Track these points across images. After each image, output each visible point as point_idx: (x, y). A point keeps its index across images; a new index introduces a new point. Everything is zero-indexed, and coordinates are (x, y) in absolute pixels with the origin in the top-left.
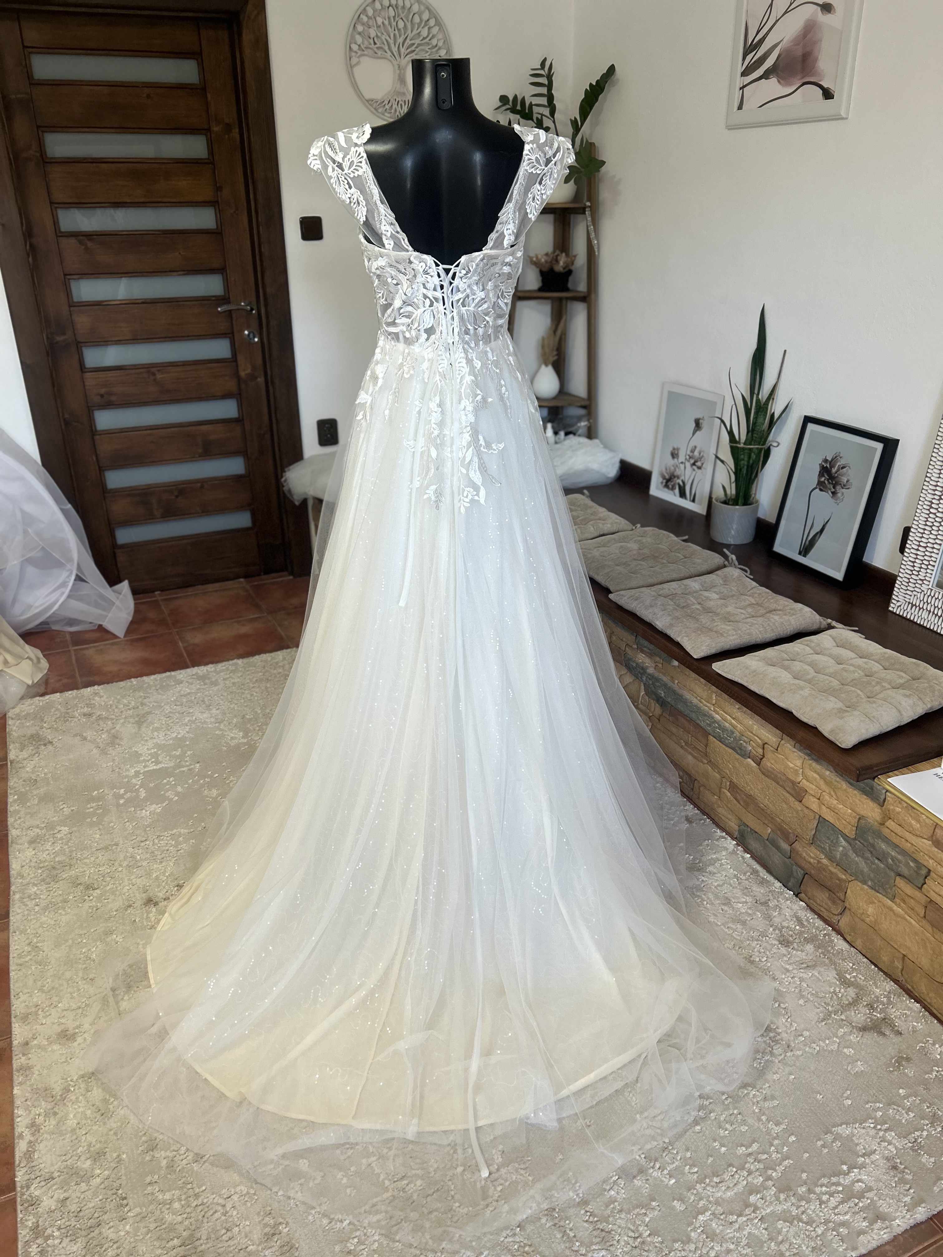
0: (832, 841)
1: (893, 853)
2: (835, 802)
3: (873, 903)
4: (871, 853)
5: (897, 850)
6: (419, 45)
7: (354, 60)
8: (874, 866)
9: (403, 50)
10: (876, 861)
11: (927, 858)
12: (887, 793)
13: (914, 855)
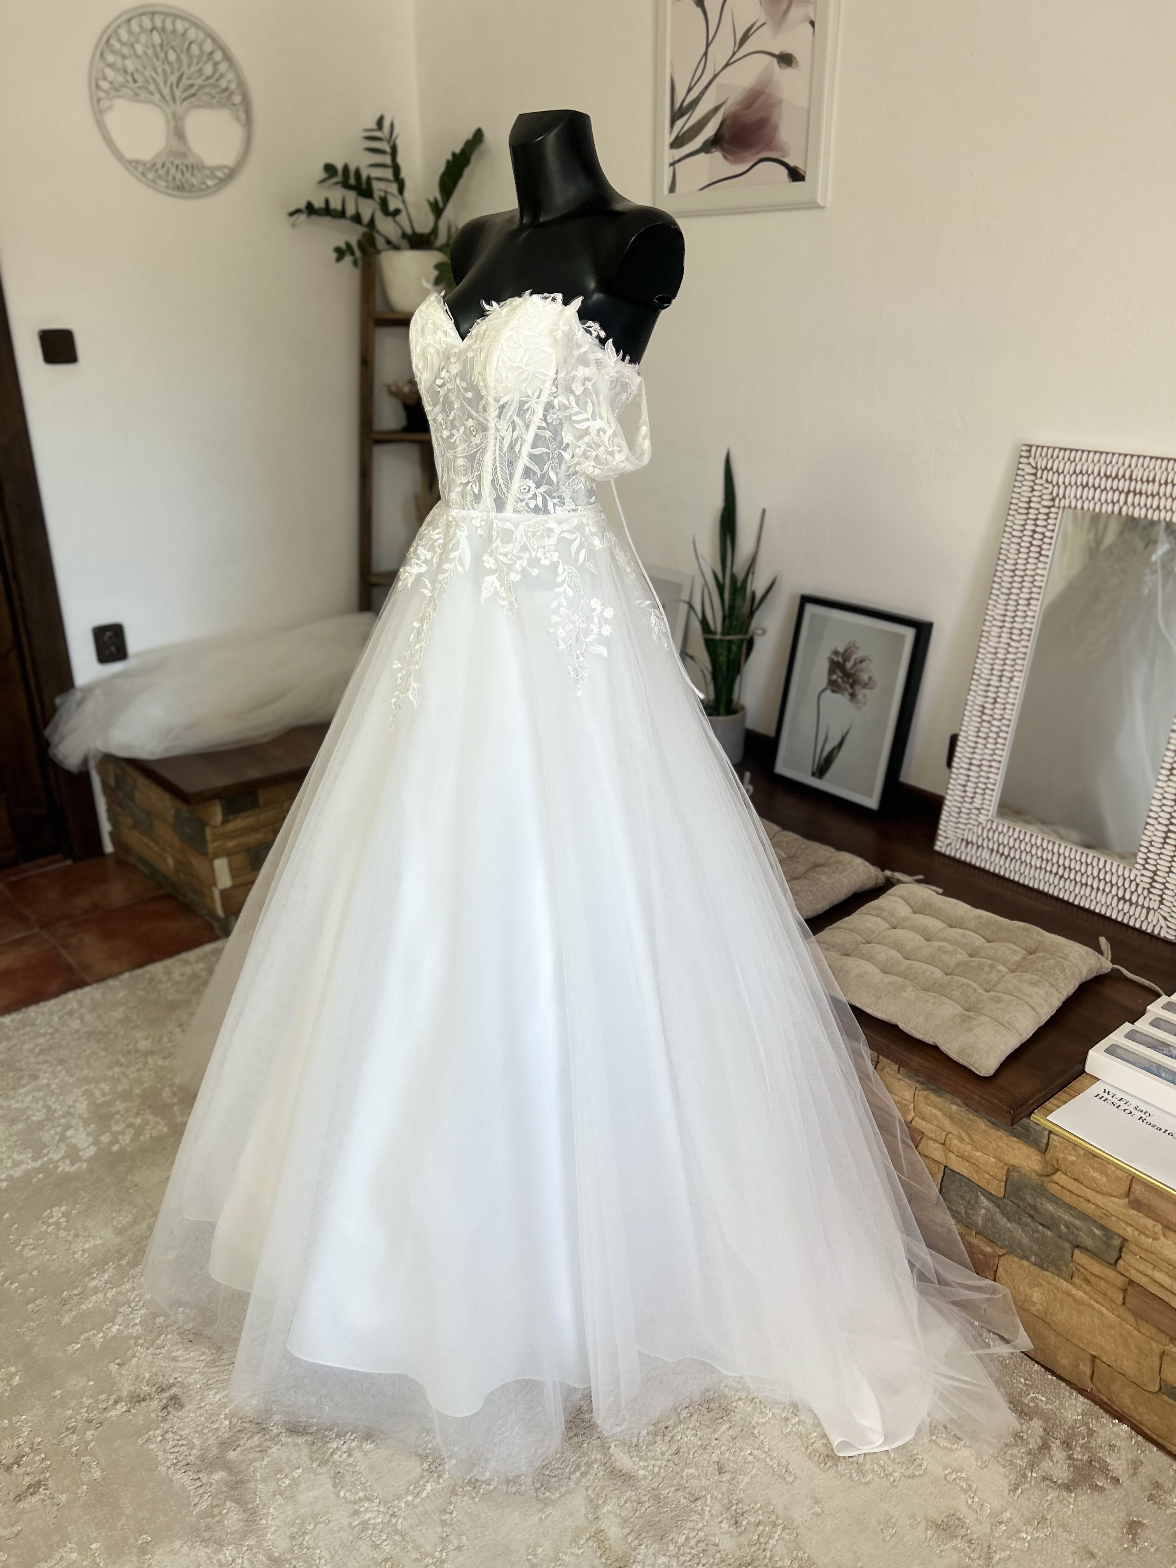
0: (969, 1203)
1: (1066, 1218)
2: (969, 1148)
3: (1039, 1285)
4: (1032, 1217)
5: (1073, 1213)
6: (201, 87)
7: (104, 104)
8: (1036, 1235)
9: (178, 93)
10: (1040, 1228)
11: (1123, 1225)
12: (1052, 1136)
13: (1102, 1222)
